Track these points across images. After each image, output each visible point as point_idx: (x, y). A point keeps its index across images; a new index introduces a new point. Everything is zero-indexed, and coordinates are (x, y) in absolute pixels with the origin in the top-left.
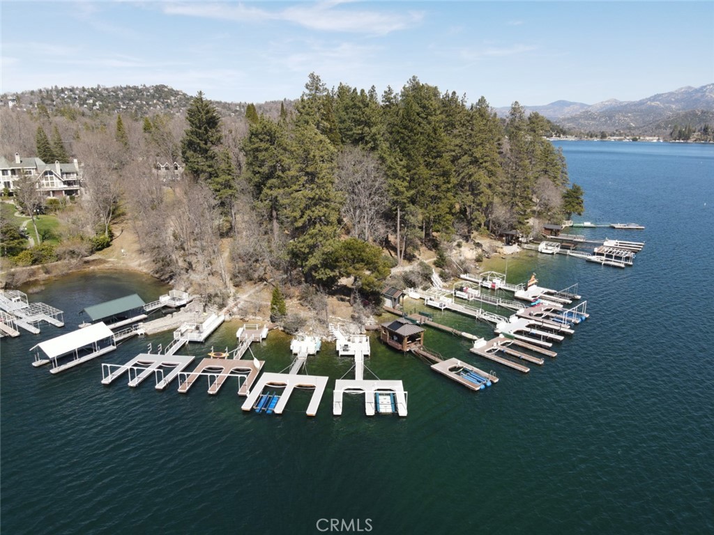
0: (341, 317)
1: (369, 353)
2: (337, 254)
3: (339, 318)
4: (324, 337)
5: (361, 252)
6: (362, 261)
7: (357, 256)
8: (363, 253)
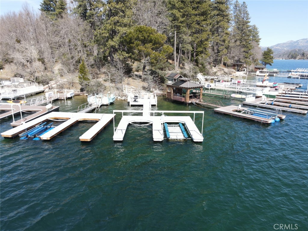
0: (134, 87)
1: (156, 104)
2: (131, 35)
3: (133, 87)
4: (119, 97)
5: (150, 34)
6: (151, 41)
7: (146, 37)
8: (151, 35)
